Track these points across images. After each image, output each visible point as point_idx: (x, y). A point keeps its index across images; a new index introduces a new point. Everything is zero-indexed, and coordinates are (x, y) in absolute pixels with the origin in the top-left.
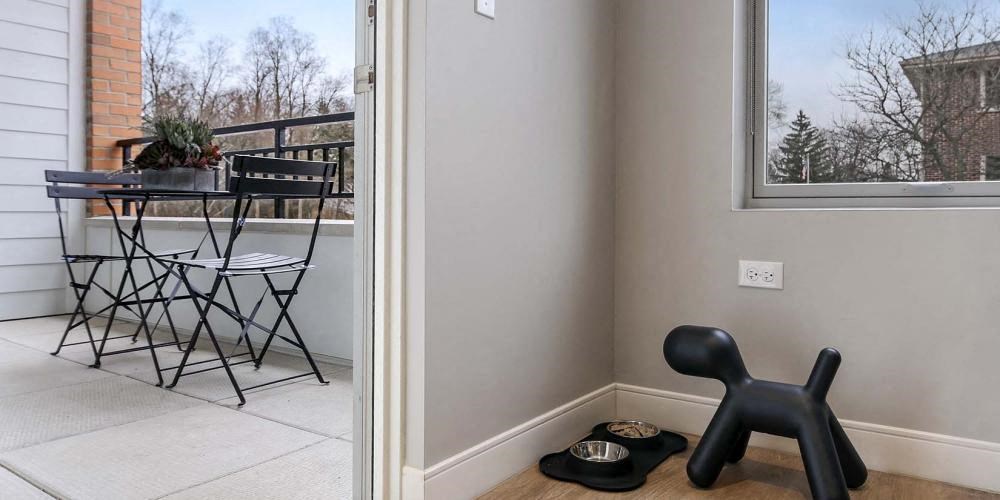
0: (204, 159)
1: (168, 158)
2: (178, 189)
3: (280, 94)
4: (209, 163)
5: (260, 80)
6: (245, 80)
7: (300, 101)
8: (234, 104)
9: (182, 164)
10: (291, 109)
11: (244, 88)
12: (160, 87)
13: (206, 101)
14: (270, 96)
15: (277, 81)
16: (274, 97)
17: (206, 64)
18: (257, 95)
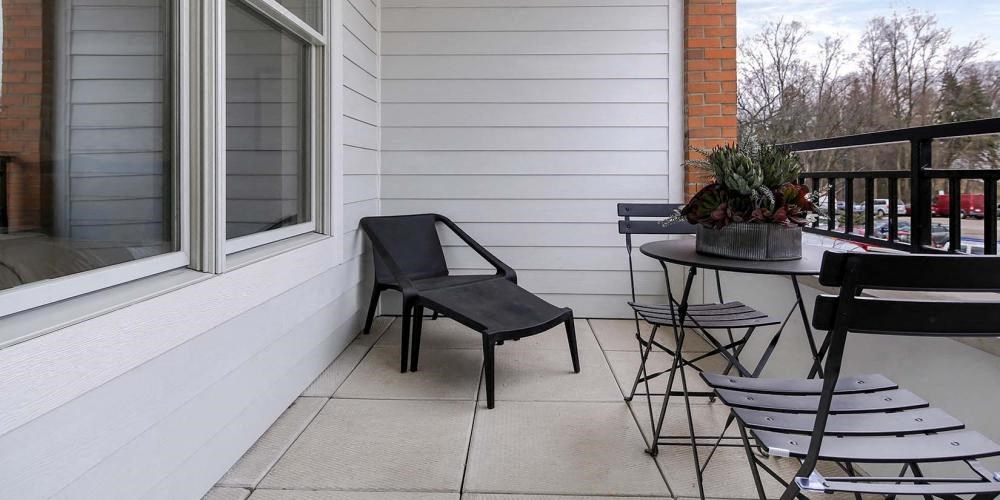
0: (781, 212)
1: (725, 210)
2: (742, 255)
3: (898, 71)
4: (790, 214)
5: (875, 63)
6: (861, 64)
7: (920, 75)
8: (850, 87)
9: (746, 218)
10: (911, 84)
11: (859, 71)
12: (785, 82)
13: (825, 88)
14: (888, 75)
15: (894, 60)
16: (892, 75)
17: (824, 57)
18: (874, 75)
